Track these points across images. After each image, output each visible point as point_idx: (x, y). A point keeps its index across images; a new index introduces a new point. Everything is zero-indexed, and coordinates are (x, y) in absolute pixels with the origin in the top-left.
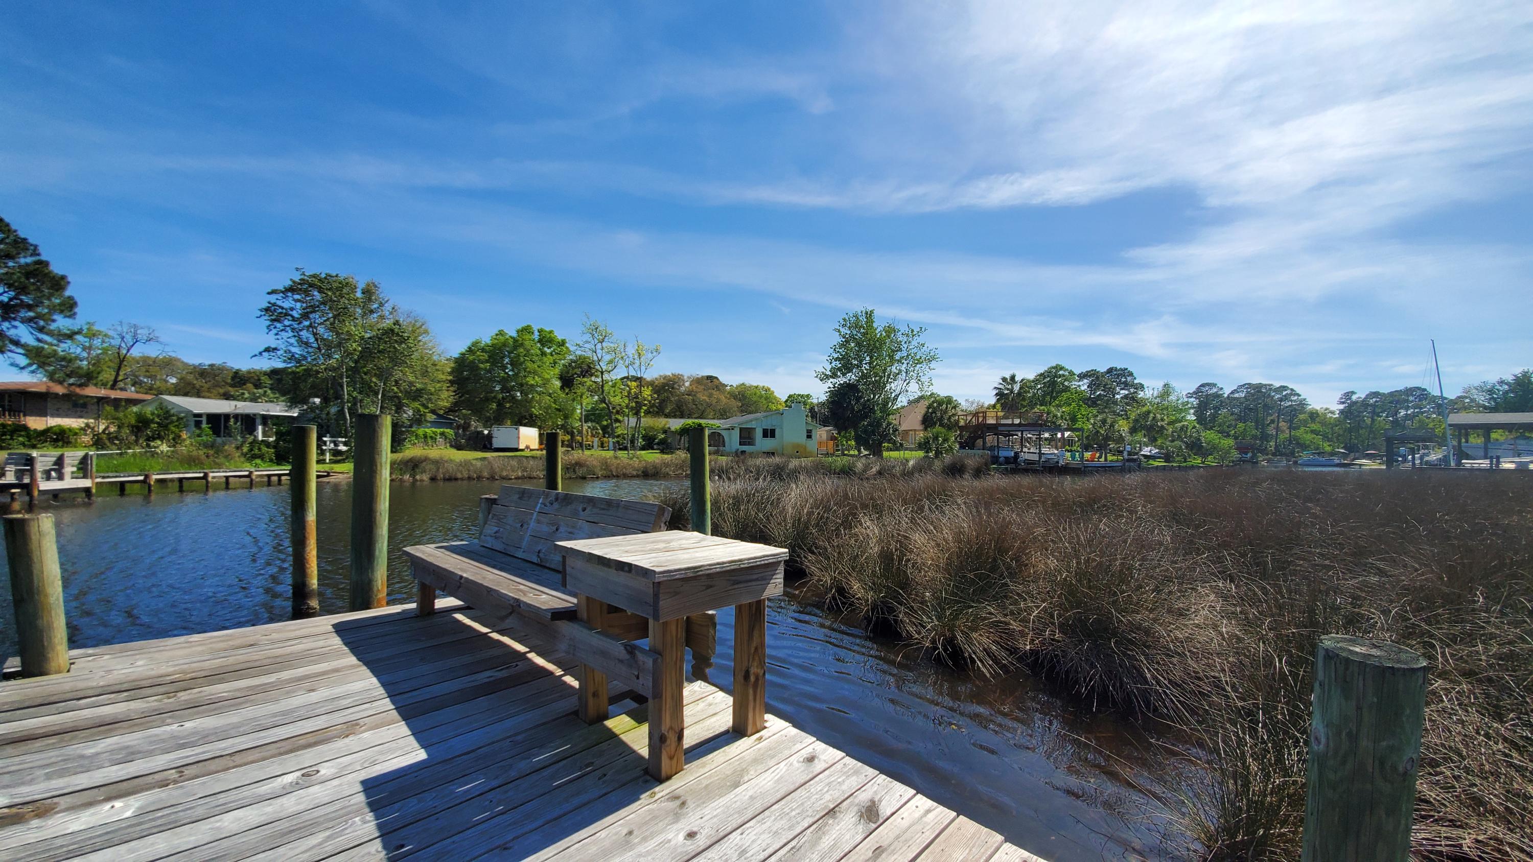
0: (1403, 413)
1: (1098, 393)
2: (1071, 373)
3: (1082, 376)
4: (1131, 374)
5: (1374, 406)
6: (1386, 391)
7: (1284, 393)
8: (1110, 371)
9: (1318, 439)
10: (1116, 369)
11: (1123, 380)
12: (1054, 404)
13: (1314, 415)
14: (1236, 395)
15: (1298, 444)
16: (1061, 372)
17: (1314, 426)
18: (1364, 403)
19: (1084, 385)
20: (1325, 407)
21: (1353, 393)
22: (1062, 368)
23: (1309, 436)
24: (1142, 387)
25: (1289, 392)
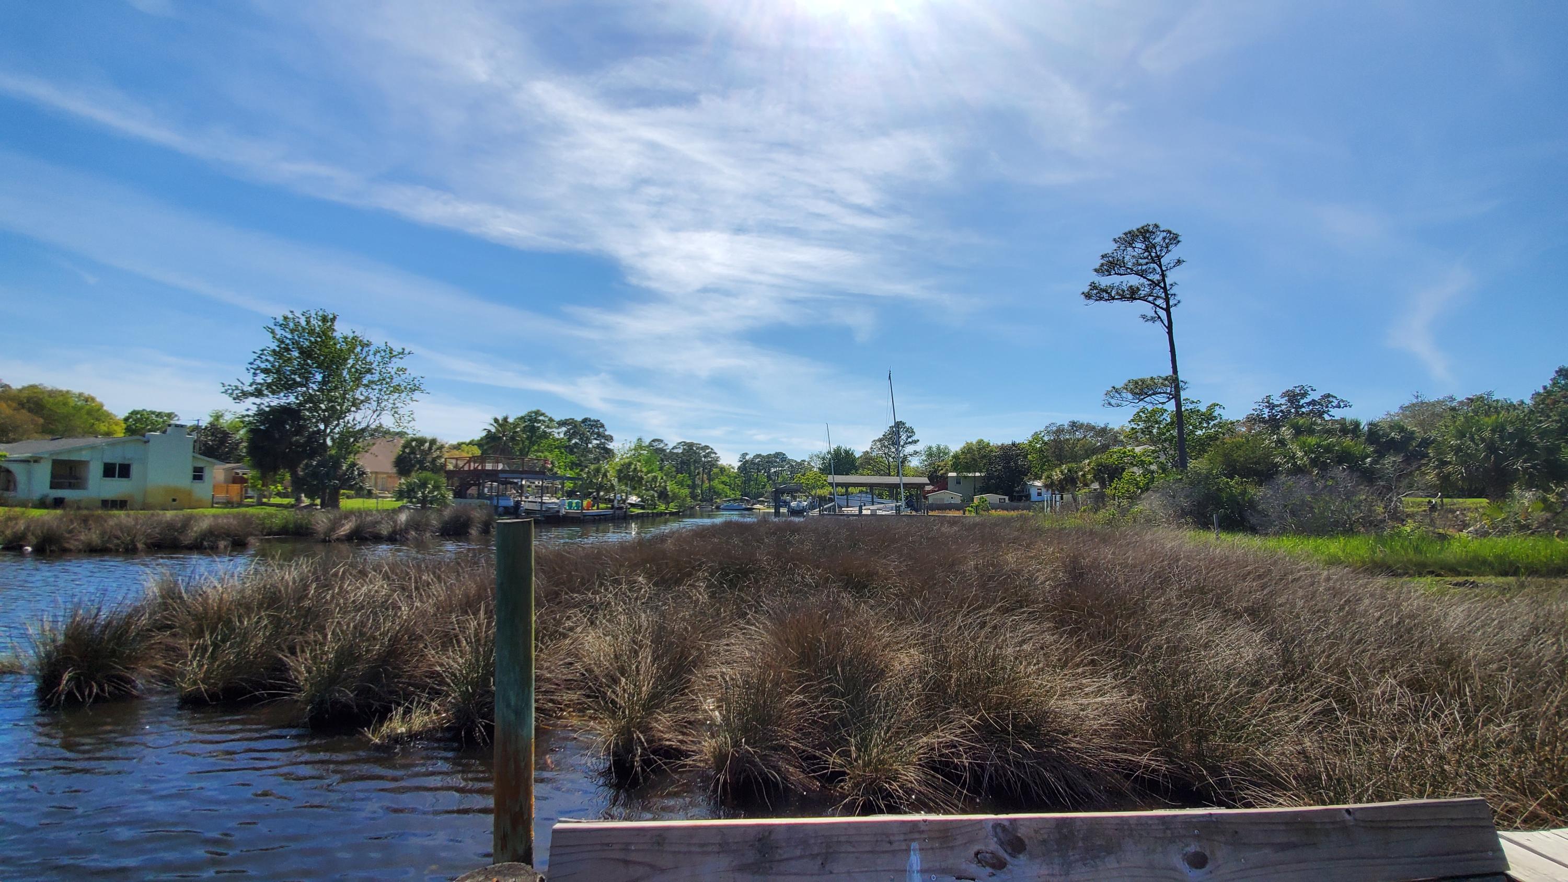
0: (773, 470)
1: (573, 442)
2: (551, 420)
3: (562, 424)
4: (602, 426)
5: (758, 464)
6: (764, 454)
7: (707, 451)
8: (585, 421)
9: (727, 489)
10: (590, 420)
11: (596, 430)
12: (533, 449)
13: (722, 470)
14: (675, 451)
15: (714, 492)
16: (541, 418)
17: (724, 478)
18: (752, 462)
19: (559, 433)
20: (729, 463)
21: (747, 454)
22: (543, 414)
23: (721, 486)
24: (610, 439)
25: (710, 450)
